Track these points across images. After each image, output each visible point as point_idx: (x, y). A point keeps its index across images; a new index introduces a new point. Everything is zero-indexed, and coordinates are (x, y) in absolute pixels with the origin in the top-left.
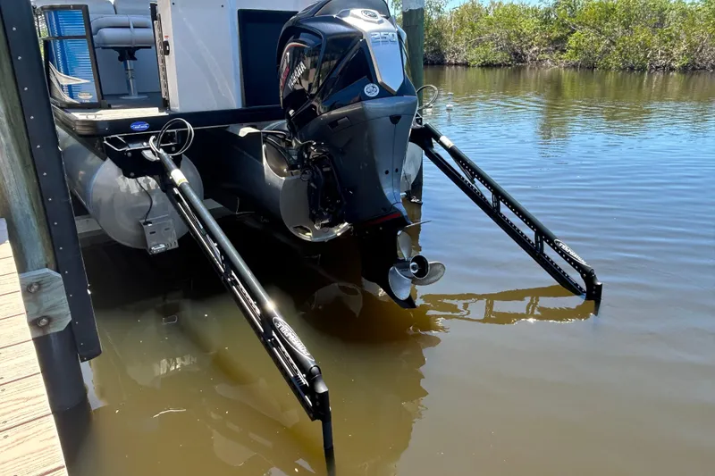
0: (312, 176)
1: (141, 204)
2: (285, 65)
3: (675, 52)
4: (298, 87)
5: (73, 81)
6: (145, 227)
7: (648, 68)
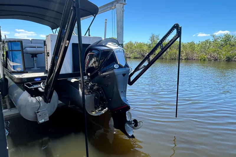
0: (96, 95)
1: (36, 106)
2: (87, 60)
4: (92, 66)
5: (15, 64)
6: (37, 114)
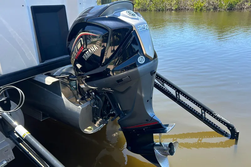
3: (173, 3)
7: (164, 10)
